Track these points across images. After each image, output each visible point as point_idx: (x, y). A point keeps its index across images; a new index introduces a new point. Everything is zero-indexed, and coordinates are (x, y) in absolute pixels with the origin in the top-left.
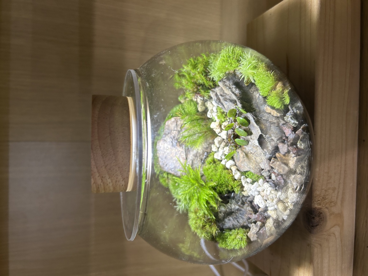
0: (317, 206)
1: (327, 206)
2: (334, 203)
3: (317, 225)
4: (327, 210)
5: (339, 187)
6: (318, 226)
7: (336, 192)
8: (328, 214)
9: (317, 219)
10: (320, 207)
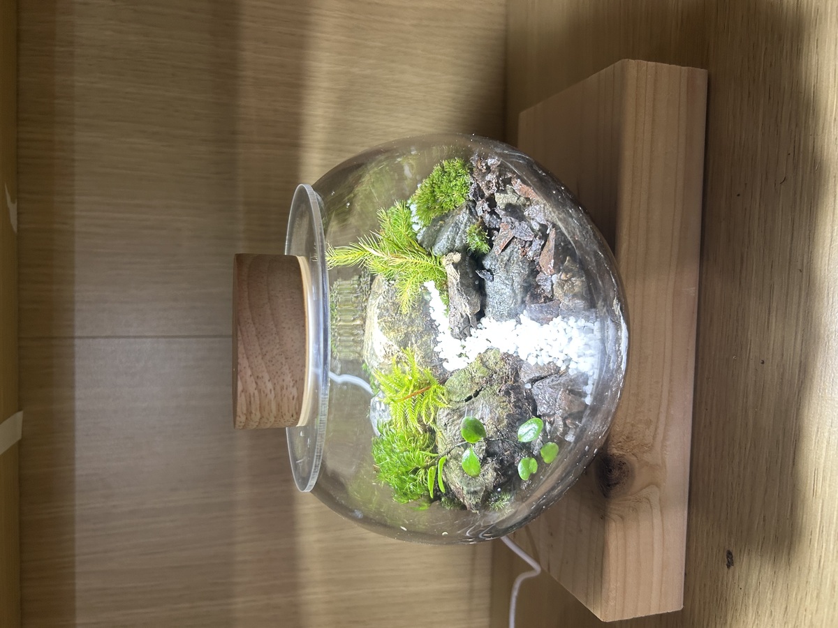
0: (616, 452)
1: (636, 451)
2: (649, 447)
3: (616, 484)
4: (635, 458)
5: (658, 419)
6: (618, 486)
7: (652, 428)
8: (637, 465)
9: (616, 473)
10: (621, 453)
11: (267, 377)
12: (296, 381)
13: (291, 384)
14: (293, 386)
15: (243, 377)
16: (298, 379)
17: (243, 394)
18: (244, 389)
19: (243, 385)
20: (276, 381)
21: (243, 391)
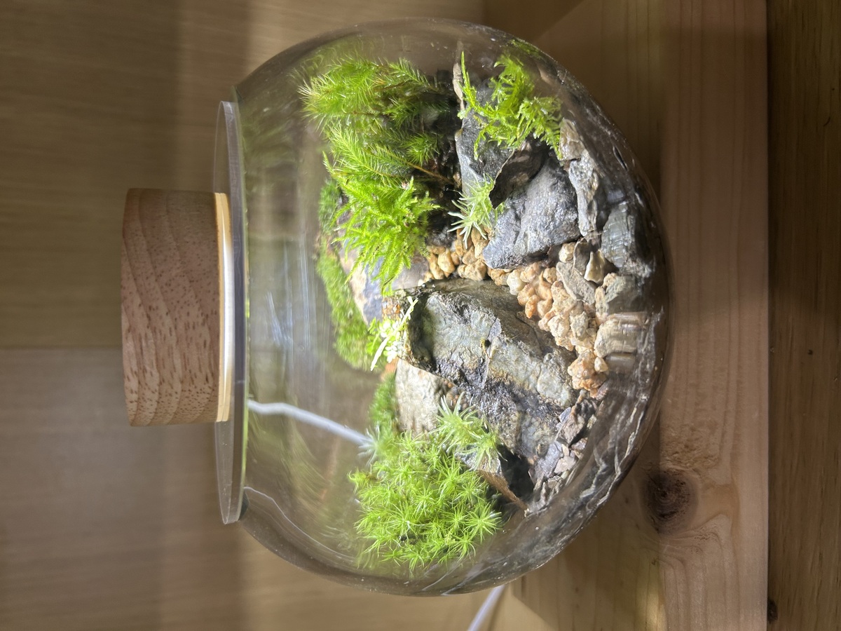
4: (697, 476)
11: (163, 309)
12: (207, 316)
13: (200, 320)
14: (203, 324)
15: (128, 307)
16: (209, 313)
17: (130, 336)
18: (130, 326)
19: (129, 321)
20: (177, 316)
21: (129, 330)
